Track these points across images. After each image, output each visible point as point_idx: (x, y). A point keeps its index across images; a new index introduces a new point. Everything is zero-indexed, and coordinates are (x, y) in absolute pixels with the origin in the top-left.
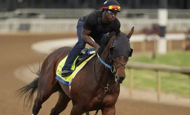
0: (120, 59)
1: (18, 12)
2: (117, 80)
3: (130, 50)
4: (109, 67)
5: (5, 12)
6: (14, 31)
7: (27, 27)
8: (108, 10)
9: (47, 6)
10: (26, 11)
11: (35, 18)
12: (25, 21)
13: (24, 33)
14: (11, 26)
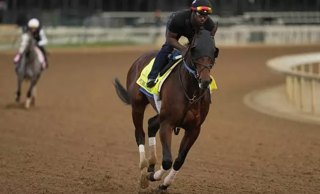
0: (203, 60)
1: (247, 16)
2: (201, 85)
3: (215, 50)
4: (193, 72)
5: (228, 17)
6: (244, 43)
7: (261, 37)
8: (196, 11)
9: (287, 8)
10: (259, 15)
11: (270, 24)
12: (258, 29)
13: (257, 45)
14: (239, 35)
